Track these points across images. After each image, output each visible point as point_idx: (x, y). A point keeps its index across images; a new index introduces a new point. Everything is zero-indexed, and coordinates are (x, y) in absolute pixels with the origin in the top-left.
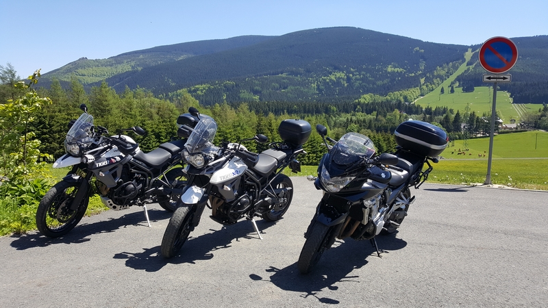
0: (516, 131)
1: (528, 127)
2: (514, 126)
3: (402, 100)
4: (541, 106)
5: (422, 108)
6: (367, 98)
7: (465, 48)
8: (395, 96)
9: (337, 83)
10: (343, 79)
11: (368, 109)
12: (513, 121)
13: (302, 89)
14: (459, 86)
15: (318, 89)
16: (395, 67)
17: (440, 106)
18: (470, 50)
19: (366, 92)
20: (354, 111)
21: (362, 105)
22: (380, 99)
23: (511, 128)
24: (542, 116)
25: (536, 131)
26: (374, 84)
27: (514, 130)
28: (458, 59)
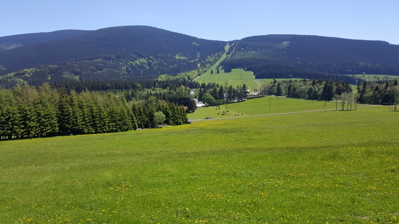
0: (258, 97)
1: (265, 94)
2: (256, 93)
3: (187, 79)
4: (272, 80)
5: (199, 84)
6: (163, 78)
7: (224, 43)
8: (182, 76)
9: (141, 66)
10: (146, 64)
11: (164, 85)
12: (256, 90)
13: (114, 71)
14: (222, 69)
15: (127, 70)
16: (181, 56)
17: (211, 82)
18: (228, 44)
19: (163, 73)
20: (154, 87)
21: (160, 83)
22: (172, 78)
23: (255, 95)
24: (273, 86)
25: (270, 96)
26: (167, 67)
27: (257, 96)
28: (220, 51)
